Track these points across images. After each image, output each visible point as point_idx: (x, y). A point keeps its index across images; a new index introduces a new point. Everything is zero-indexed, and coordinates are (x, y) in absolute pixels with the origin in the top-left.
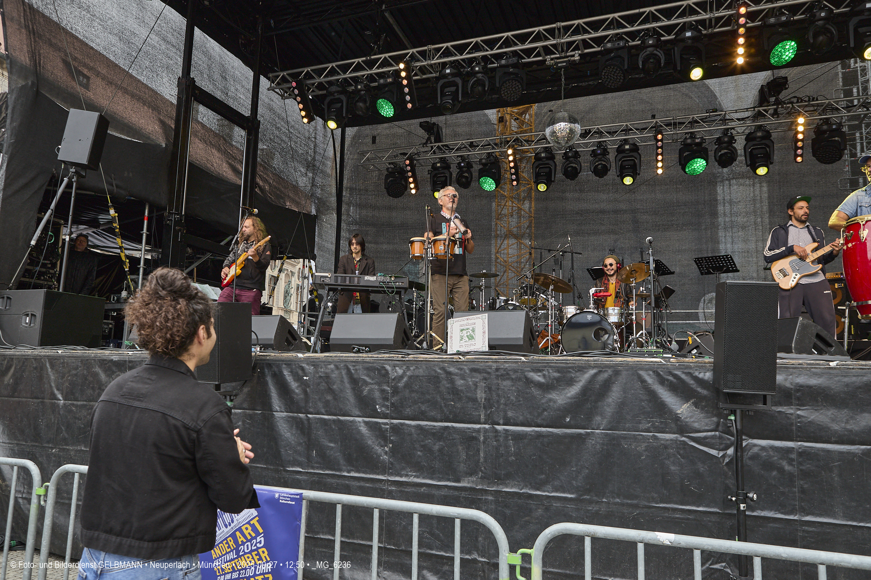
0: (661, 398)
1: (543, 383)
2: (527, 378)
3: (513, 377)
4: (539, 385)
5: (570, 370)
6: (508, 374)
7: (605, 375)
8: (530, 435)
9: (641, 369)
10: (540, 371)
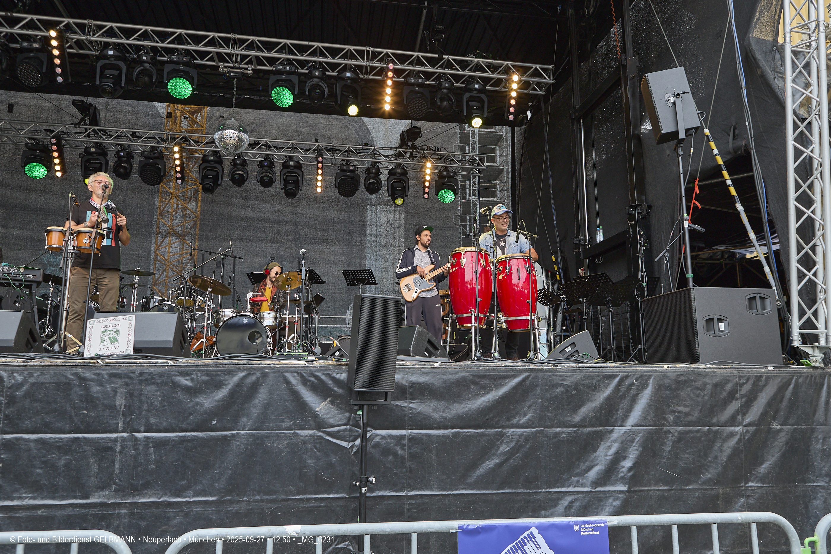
0: (303, 398)
1: (191, 387)
2: (173, 383)
3: (159, 381)
4: (187, 390)
5: (219, 373)
6: (153, 378)
7: (254, 378)
8: (173, 440)
9: (287, 371)
10: (188, 375)
